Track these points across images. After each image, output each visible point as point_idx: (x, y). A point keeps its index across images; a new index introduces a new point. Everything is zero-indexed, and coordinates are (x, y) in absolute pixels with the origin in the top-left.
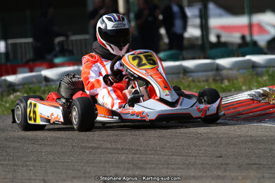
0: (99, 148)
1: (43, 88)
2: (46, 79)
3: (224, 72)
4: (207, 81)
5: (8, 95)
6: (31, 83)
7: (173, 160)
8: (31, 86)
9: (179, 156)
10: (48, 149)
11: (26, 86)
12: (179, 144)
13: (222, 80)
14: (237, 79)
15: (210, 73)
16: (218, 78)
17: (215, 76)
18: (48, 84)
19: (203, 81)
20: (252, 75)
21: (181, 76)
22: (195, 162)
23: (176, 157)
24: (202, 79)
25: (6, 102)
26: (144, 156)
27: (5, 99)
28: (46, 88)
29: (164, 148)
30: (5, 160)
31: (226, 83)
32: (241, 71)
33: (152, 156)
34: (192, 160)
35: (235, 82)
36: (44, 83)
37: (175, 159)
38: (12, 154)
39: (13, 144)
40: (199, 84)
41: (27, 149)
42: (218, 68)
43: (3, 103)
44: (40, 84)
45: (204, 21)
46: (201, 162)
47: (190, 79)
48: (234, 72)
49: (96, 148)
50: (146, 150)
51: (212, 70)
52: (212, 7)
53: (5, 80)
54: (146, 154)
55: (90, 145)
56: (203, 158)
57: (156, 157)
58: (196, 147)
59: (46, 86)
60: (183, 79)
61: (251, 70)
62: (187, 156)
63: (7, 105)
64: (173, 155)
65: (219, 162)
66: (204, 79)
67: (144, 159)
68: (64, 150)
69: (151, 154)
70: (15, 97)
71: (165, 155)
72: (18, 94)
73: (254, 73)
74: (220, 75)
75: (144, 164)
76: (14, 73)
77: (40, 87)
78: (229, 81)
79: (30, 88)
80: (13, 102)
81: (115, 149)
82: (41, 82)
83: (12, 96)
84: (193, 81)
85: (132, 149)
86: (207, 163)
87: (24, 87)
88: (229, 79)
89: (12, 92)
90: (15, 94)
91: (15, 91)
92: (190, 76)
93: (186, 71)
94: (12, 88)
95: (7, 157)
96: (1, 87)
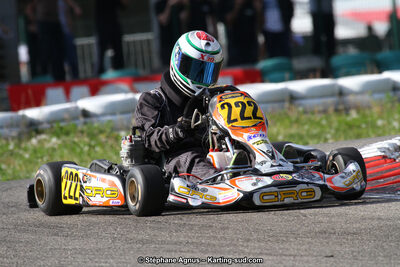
0: (152, 242)
1: (80, 128)
2: (85, 114)
3: (351, 98)
4: (325, 111)
5: (30, 137)
6: (63, 120)
8: (62, 124)
10: (77, 244)
11: (55, 125)
13: (347, 110)
14: (369, 107)
15: (330, 100)
16: (341, 107)
17: (338, 104)
18: (88, 120)
19: (320, 112)
20: (393, 102)
21: (287, 104)
24: (316, 109)
25: (26, 150)
27: (23, 145)
28: (85, 128)
31: (354, 114)
32: (377, 96)
35: (367, 112)
36: (82, 120)
39: (26, 236)
40: (313, 117)
41: (46, 244)
42: (342, 93)
43: (21, 152)
44: (77, 122)
47: (301, 109)
48: (366, 98)
51: (332, 95)
53: (24, 117)
55: (140, 237)
59: (85, 123)
60: (289, 109)
61: (391, 94)
63: (27, 156)
66: (321, 108)
68: (100, 246)
70: (39, 142)
72: (43, 137)
73: (396, 98)
74: (343, 103)
76: (38, 102)
77: (76, 126)
78: (358, 111)
79: (61, 128)
80: (35, 151)
81: (176, 243)
82: (77, 118)
83: (34, 141)
84: (305, 112)
87: (52, 127)
88: (358, 108)
89: (34, 133)
90: (38, 137)
91: (38, 132)
92: (300, 105)
93: (293, 98)
94: (34, 128)
95: (15, 260)
96: (18, 126)
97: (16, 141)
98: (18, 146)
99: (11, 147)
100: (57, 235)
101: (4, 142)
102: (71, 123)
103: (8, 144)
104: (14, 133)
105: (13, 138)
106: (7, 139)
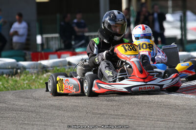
1: (67, 70)
2: (70, 64)
5: (43, 74)
6: (58, 66)
7: (158, 125)
8: (58, 68)
9: (162, 121)
10: (69, 114)
11: (55, 69)
12: (162, 113)
18: (71, 67)
22: (174, 126)
23: (160, 122)
25: (41, 79)
26: (137, 121)
27: (40, 77)
28: (69, 70)
29: (151, 115)
30: (38, 121)
33: (143, 121)
34: (172, 125)
36: (68, 66)
37: (160, 124)
38: (43, 117)
39: (45, 110)
43: (38, 80)
44: (65, 67)
45: (183, 24)
46: (178, 126)
49: (103, 114)
50: (139, 117)
52: (189, 14)
53: (40, 64)
54: (138, 120)
55: (99, 112)
56: (179, 123)
57: (146, 122)
58: (174, 115)
59: (69, 68)
62: (168, 121)
63: (42, 81)
64: (158, 121)
65: (191, 126)
67: (137, 123)
68: (80, 115)
69: (142, 120)
70: (47, 76)
71: (152, 120)
72: (49, 73)
75: (137, 126)
76: (47, 58)
77: (65, 69)
79: (58, 70)
80: (45, 79)
82: (66, 66)
83: (45, 75)
85: (129, 116)
86: (182, 127)
87: (53, 69)
89: (45, 72)
90: (47, 74)
91: (47, 72)
94: (45, 69)
95: (40, 119)
96: (37, 68)
97: (36, 75)
98: (37, 77)
99: (34, 78)
100: (60, 110)
101: (30, 75)
102: (63, 68)
103: (33, 76)
104: (35, 71)
105: (35, 74)
106: (32, 74)
